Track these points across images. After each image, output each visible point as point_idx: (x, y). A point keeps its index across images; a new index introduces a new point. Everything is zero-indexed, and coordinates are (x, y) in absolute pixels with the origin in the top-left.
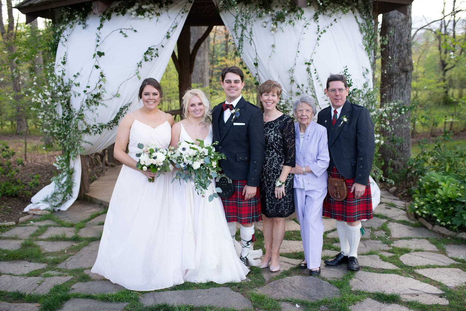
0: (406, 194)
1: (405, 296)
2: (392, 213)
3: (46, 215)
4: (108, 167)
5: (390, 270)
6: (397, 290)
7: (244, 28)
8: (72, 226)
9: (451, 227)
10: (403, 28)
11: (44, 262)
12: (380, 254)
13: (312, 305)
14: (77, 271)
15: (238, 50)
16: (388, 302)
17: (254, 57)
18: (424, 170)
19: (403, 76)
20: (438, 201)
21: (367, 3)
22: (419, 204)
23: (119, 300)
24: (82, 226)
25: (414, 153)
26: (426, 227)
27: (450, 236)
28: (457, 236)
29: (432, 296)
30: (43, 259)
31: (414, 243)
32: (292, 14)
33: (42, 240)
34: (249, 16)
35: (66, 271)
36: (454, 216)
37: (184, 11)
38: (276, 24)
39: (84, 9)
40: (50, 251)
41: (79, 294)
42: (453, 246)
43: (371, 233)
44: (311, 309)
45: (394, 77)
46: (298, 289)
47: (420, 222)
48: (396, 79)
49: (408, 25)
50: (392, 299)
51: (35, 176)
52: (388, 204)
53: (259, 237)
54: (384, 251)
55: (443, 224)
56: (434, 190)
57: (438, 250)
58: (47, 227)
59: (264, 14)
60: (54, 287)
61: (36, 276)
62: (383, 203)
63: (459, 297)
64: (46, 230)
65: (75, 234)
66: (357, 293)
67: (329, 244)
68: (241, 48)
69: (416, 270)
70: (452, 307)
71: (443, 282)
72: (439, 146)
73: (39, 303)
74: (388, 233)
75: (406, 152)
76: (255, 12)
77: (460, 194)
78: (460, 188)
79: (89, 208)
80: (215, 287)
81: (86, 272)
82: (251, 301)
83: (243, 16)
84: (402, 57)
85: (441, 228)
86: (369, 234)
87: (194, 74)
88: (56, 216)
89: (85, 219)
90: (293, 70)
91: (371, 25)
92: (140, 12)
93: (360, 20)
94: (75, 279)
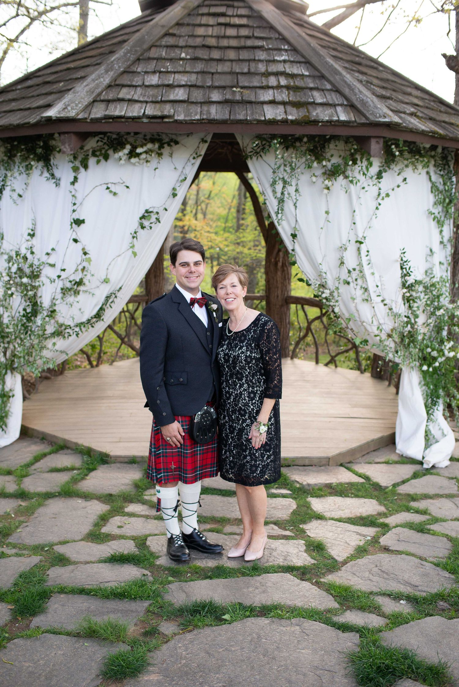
7: (287, 183)
8: (9, 473)
13: (424, 600)
17: (294, 226)
21: (446, 152)
23: (134, 597)
24: (24, 473)
35: (25, 547)
37: (196, 156)
38: (330, 179)
39: (42, 144)
41: (65, 588)
44: (425, 606)
46: (392, 576)
53: (300, 493)
59: (315, 164)
65: (17, 487)
67: (404, 503)
68: (280, 212)
73: (7, 602)
76: (304, 159)
81: (60, 549)
82: (331, 594)
83: (285, 165)
89: (25, 463)
90: (346, 249)
91: (448, 184)
92: (132, 154)
93: (434, 178)
94: (46, 561)
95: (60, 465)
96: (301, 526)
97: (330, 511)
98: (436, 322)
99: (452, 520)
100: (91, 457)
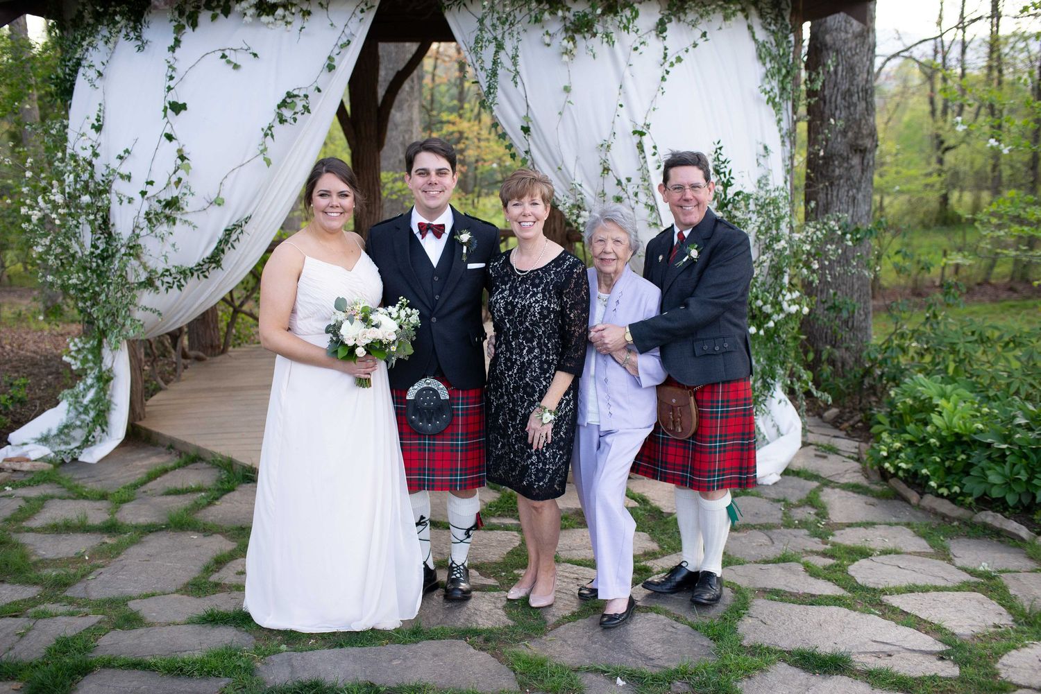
0: (860, 424)
1: (862, 658)
2: (830, 467)
3: (42, 472)
4: (189, 361)
5: (827, 597)
6: (843, 643)
7: (500, 46)
8: (103, 497)
9: (961, 498)
10: (857, 54)
11: (35, 584)
12: (804, 560)
13: (653, 680)
14: (113, 603)
15: (487, 97)
16: (825, 672)
17: (524, 114)
18: (902, 372)
19: (855, 161)
20: (932, 441)
22: (890, 448)
23: (209, 673)
24: (125, 496)
25: (877, 334)
26: (905, 500)
27: (958, 519)
28: (974, 520)
29: (921, 658)
30: (32, 575)
31: (881, 536)
32: (609, 18)
33: (31, 530)
34: (511, 18)
35: (87, 603)
36: (968, 474)
37: (365, 8)
38: (573, 39)
40: (50, 555)
41: (115, 659)
42: (964, 542)
43: (784, 514)
44: (651, 688)
45: (836, 163)
46: (621, 643)
47: (891, 488)
48: (840, 167)
49: (867, 48)
50: (833, 665)
51: (17, 382)
52: (822, 446)
54: (813, 552)
55: (944, 491)
56: (922, 416)
57: (932, 550)
58: (44, 500)
59: (547, 16)
60: (58, 642)
61: (16, 616)
62: (810, 444)
63: (980, 657)
64: (42, 507)
65: (108, 517)
66: (756, 650)
68: (492, 91)
69: (886, 597)
70: (967, 682)
71: (945, 625)
72: (935, 316)
73: (20, 680)
74: (822, 512)
75: (860, 330)
76: (525, 10)
77: (980, 426)
78: (980, 412)
79: (143, 455)
80: (432, 639)
81: (133, 605)
82: (514, 671)
83: (497, 19)
84: (855, 119)
85: (939, 501)
86: (780, 515)
87: (386, 151)
88: (67, 474)
89: (133, 482)
90: (608, 146)
91: (785, 45)
92: (264, 8)
93: (761, 35)
94: (107, 623)
95: (179, 486)
96: (516, 572)
97: (570, 549)
98: (772, 260)
99: (756, 562)
100: (229, 472)
